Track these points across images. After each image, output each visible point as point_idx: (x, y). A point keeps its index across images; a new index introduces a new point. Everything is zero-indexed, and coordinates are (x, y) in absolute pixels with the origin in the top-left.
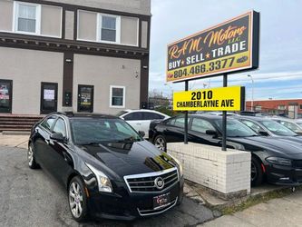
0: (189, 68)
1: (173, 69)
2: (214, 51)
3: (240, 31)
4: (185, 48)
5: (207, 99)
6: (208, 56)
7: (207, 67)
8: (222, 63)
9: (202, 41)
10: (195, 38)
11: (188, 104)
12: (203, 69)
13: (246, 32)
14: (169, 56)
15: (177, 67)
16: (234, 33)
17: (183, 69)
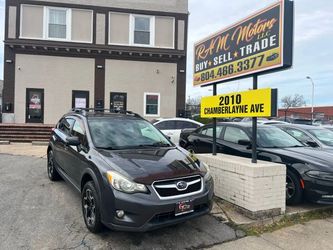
0: (216, 70)
1: (200, 71)
2: (242, 49)
3: (270, 24)
4: (212, 47)
5: (235, 104)
6: (236, 55)
7: (236, 68)
8: (251, 62)
9: (230, 37)
10: (223, 35)
11: (216, 110)
12: (230, 70)
13: (276, 24)
14: (196, 56)
15: (204, 69)
16: (263, 27)
17: (210, 71)
